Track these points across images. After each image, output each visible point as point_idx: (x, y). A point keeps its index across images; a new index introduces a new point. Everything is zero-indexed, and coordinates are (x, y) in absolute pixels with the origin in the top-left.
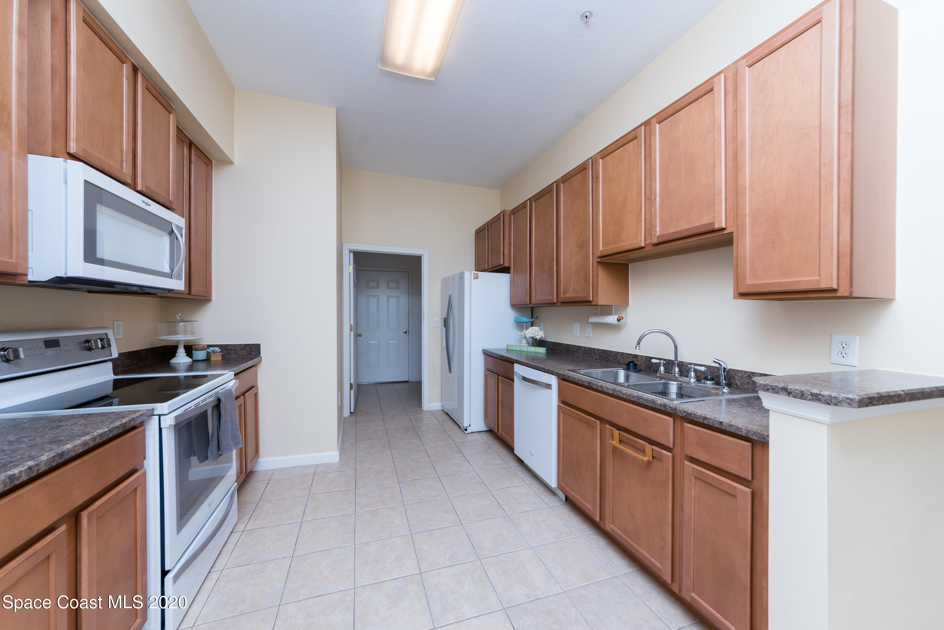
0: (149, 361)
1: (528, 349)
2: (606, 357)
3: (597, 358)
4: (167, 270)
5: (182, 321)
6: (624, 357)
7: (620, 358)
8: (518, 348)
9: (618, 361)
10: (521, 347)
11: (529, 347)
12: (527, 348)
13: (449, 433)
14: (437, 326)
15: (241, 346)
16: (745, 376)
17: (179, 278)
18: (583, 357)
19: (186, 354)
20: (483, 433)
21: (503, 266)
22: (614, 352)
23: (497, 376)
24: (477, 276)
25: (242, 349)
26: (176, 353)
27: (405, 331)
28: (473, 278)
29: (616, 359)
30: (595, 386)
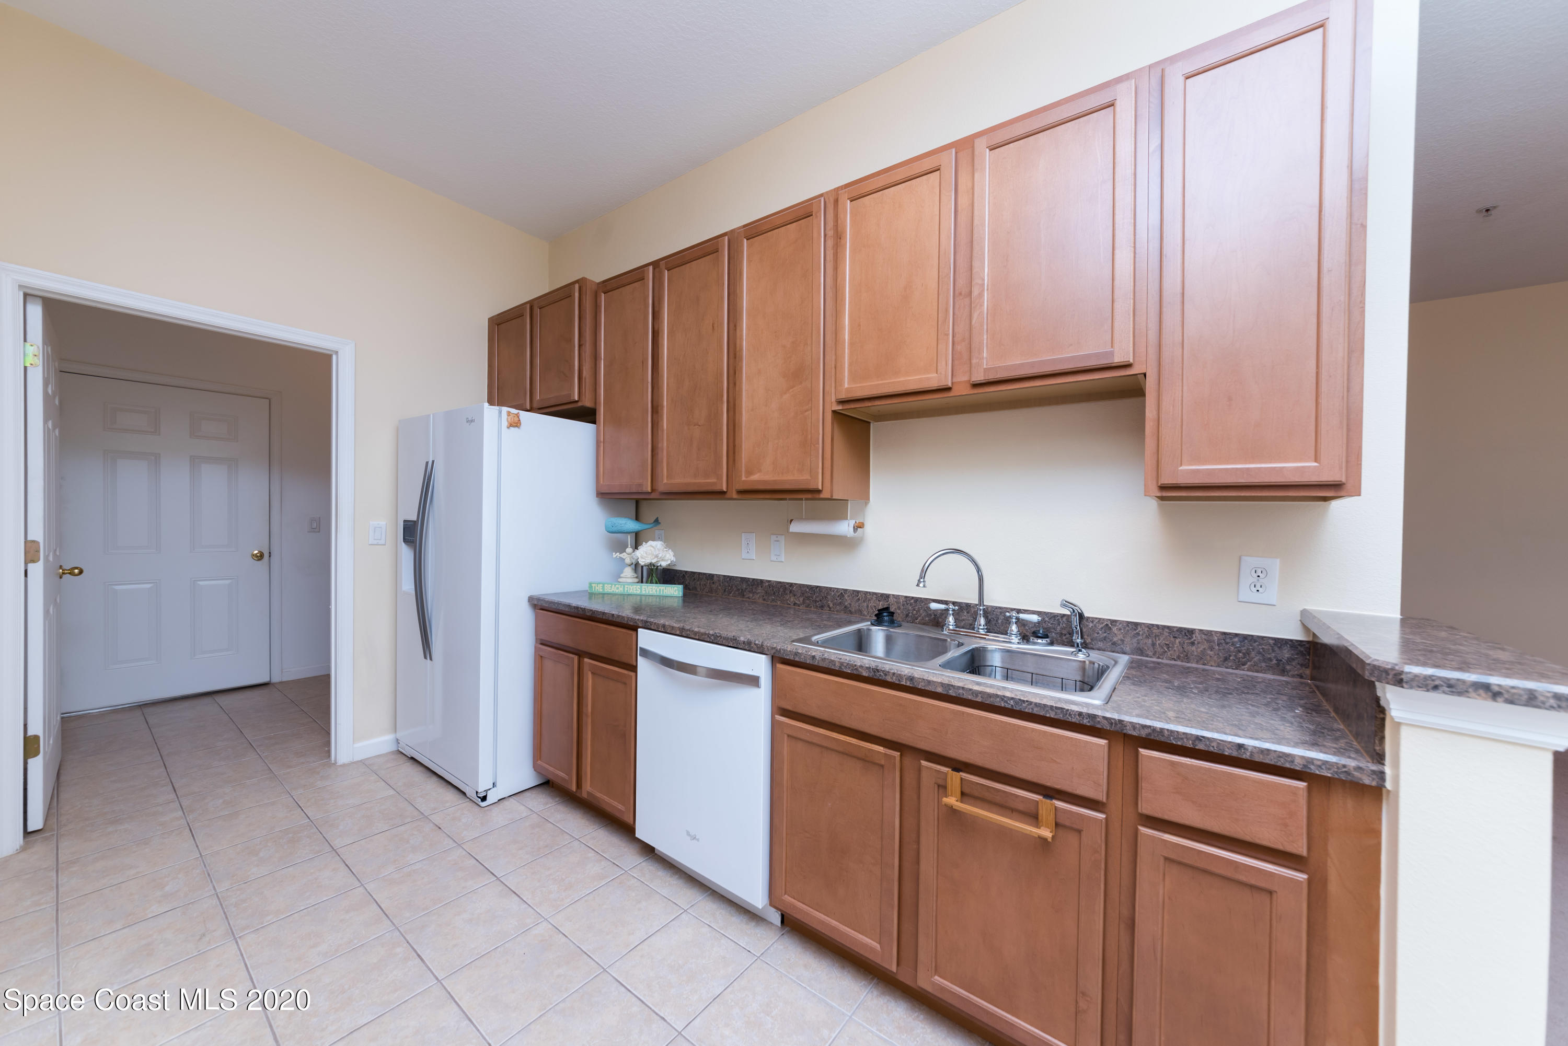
1: (641, 591)
2: (817, 599)
3: (797, 602)
6: (859, 599)
7: (849, 602)
8: (618, 588)
9: (845, 607)
10: (626, 586)
11: (644, 586)
12: (641, 589)
13: (437, 819)
14: (382, 542)
16: (1099, 627)
18: (764, 600)
20: (527, 794)
21: (580, 404)
22: (838, 589)
23: (576, 658)
24: (516, 419)
27: (256, 552)
28: (505, 424)
29: (840, 603)
30: (892, 678)
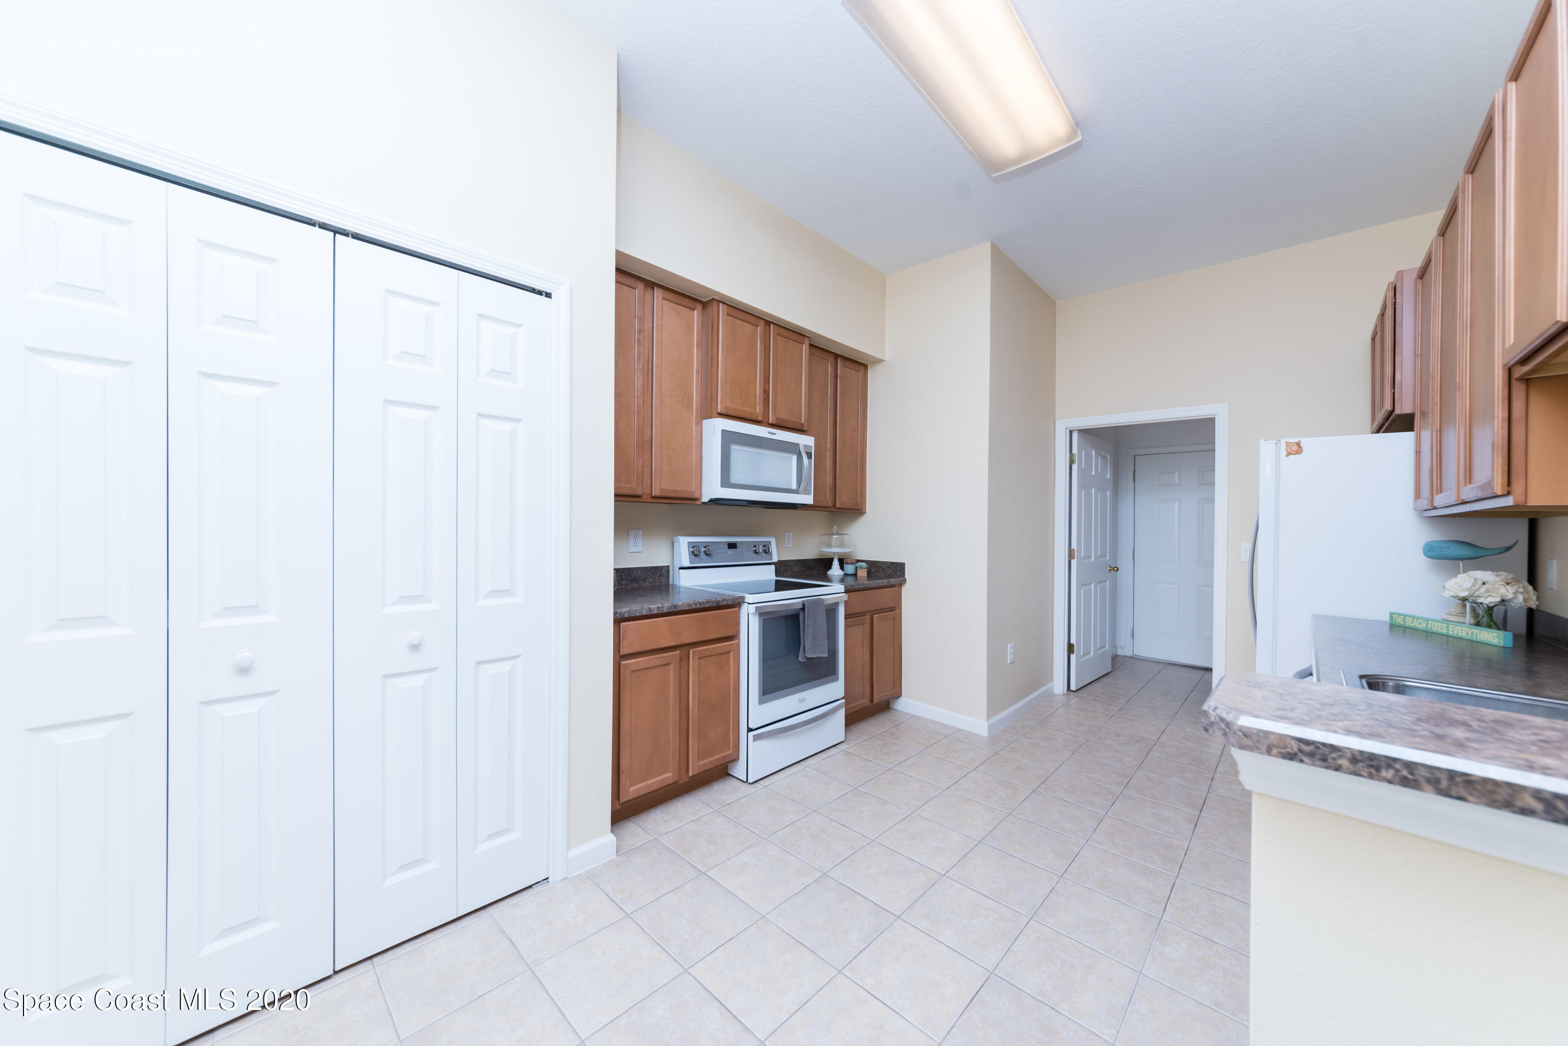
0: (815, 571)
1: (1449, 631)
4: (794, 486)
5: (838, 534)
8: (1420, 623)
10: (1430, 622)
11: (1454, 626)
12: (1448, 628)
15: (888, 564)
17: (807, 492)
19: (839, 567)
21: (1396, 414)
24: (1297, 447)
25: (888, 568)
26: (832, 565)
28: (1284, 453)
